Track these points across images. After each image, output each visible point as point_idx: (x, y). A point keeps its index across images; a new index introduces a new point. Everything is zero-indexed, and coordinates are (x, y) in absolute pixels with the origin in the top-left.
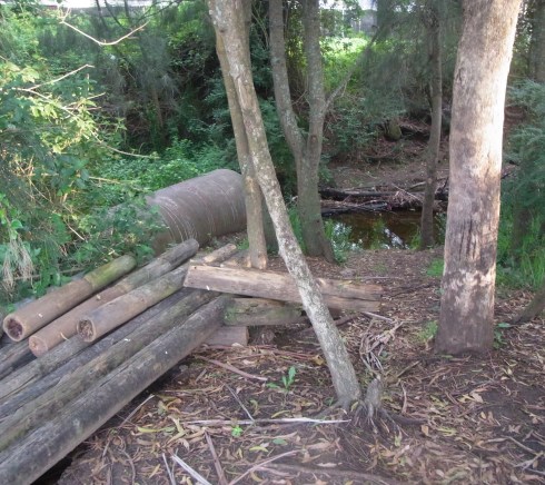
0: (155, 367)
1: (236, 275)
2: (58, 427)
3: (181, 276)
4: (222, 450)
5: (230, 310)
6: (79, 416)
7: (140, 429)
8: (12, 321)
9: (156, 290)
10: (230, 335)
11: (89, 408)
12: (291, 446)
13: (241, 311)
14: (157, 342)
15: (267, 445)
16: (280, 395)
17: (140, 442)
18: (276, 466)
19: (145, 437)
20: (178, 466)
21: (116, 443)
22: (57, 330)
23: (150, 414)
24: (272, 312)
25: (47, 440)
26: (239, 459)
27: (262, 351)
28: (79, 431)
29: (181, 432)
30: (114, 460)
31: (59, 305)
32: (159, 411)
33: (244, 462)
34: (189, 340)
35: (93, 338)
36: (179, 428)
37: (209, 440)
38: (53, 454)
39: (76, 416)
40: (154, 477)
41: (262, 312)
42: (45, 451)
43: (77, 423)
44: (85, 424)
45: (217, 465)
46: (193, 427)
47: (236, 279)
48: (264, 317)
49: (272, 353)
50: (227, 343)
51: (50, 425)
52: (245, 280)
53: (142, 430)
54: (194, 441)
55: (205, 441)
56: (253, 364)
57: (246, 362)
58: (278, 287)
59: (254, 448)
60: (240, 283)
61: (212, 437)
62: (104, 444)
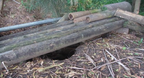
0: (104, 30)
1: (129, 14)
2: (78, 34)
3: (114, 13)
4: (119, 52)
5: (126, 23)
6: (84, 34)
7: (97, 43)
8: (71, 14)
9: (107, 15)
10: (124, 30)
11: (86, 33)
12: (140, 56)
13: (129, 23)
14: (106, 24)
15: (133, 54)
16: (137, 45)
17: (97, 46)
18: (135, 59)
19: (98, 45)
20: (107, 52)
21: (91, 45)
22: (81, 19)
23: (101, 41)
24: (137, 26)
25: (75, 36)
26: (124, 55)
27: (132, 36)
28: (83, 37)
29: (108, 46)
30: (90, 47)
31: (82, 14)
32: (103, 41)
33: (125, 56)
34: (114, 27)
35: (89, 22)
36: (108, 45)
37: (116, 49)
38: (76, 40)
39: (83, 34)
40: (100, 53)
41: (134, 25)
42: (74, 38)
43: (83, 35)
44: (84, 36)
45: (118, 55)
46: (112, 46)
47: (129, 15)
48: (135, 27)
49: (134, 37)
50: (123, 32)
51: (76, 33)
52: (132, 16)
53: (98, 44)
54: (112, 49)
55: (115, 49)
56: (129, 38)
57: (127, 37)
58: (141, 19)
59: (129, 54)
60: (130, 17)
61: (117, 49)
62: (88, 44)
